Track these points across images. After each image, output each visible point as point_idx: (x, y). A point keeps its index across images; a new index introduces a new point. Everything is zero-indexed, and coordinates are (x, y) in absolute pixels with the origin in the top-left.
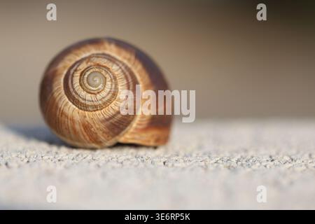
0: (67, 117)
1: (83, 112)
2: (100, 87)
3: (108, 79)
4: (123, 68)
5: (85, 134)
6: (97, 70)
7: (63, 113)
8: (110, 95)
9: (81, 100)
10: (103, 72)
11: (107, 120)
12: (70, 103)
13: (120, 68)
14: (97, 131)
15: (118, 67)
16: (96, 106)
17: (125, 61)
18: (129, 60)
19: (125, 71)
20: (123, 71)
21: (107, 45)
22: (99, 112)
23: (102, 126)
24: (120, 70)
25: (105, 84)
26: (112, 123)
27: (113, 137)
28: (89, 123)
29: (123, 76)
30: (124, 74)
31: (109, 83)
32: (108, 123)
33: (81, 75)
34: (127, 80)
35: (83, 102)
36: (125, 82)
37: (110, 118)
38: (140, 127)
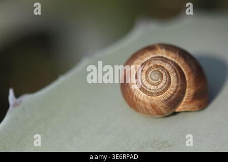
0: (140, 101)
1: (150, 97)
2: (159, 80)
3: (164, 74)
4: (172, 65)
5: (153, 110)
6: (156, 69)
7: (137, 99)
8: (166, 85)
9: (148, 90)
10: (160, 70)
11: (166, 100)
12: (141, 92)
13: (171, 65)
14: (160, 108)
15: (169, 65)
16: (158, 93)
17: (173, 60)
18: (175, 58)
19: (174, 67)
20: (172, 67)
21: (160, 50)
22: (161, 96)
23: (164, 104)
24: (171, 67)
25: (162, 78)
26: (170, 102)
27: (171, 109)
28: (155, 104)
29: (173, 71)
30: (174, 69)
31: (164, 77)
32: (167, 102)
33: (146, 74)
34: (176, 73)
35: (150, 91)
36: (175, 74)
37: (168, 99)
38: (188, 101)
